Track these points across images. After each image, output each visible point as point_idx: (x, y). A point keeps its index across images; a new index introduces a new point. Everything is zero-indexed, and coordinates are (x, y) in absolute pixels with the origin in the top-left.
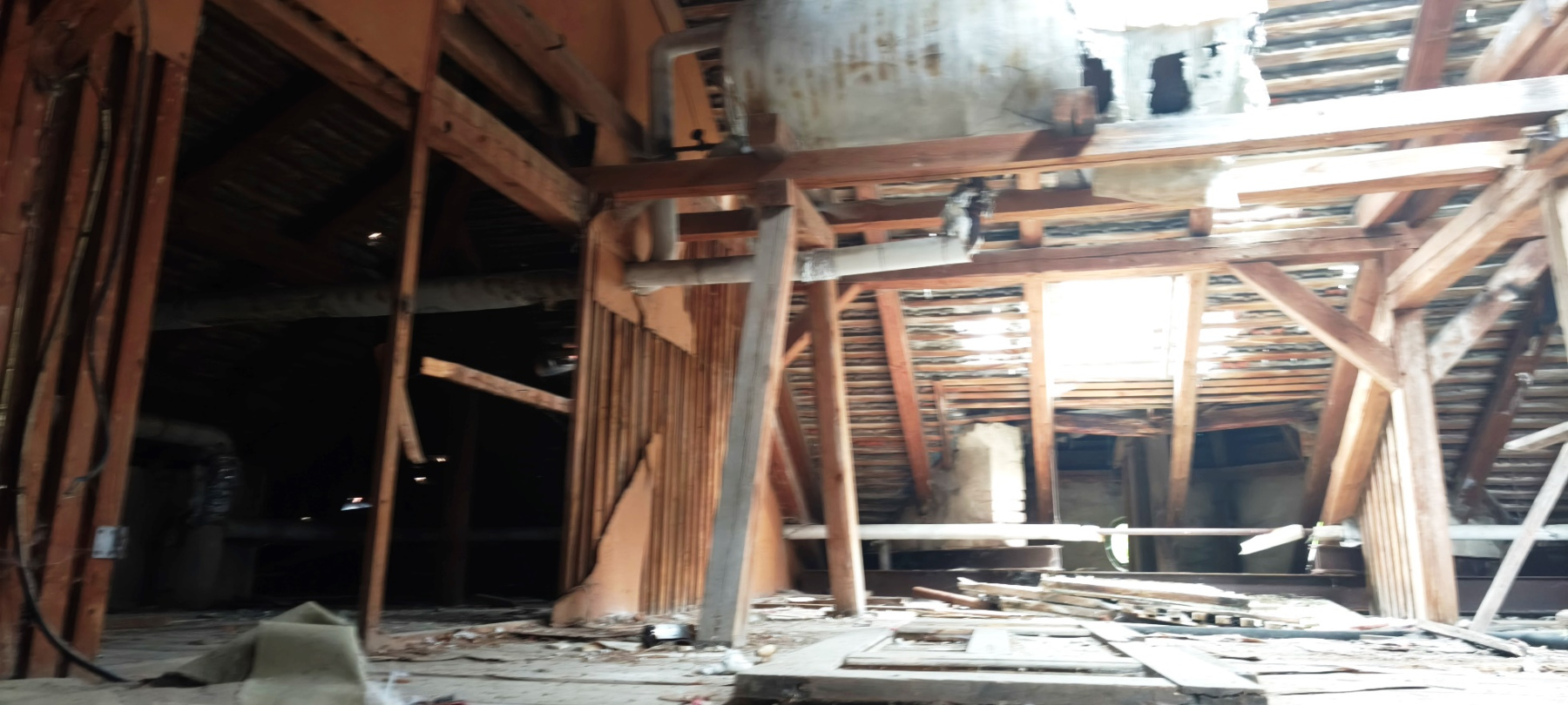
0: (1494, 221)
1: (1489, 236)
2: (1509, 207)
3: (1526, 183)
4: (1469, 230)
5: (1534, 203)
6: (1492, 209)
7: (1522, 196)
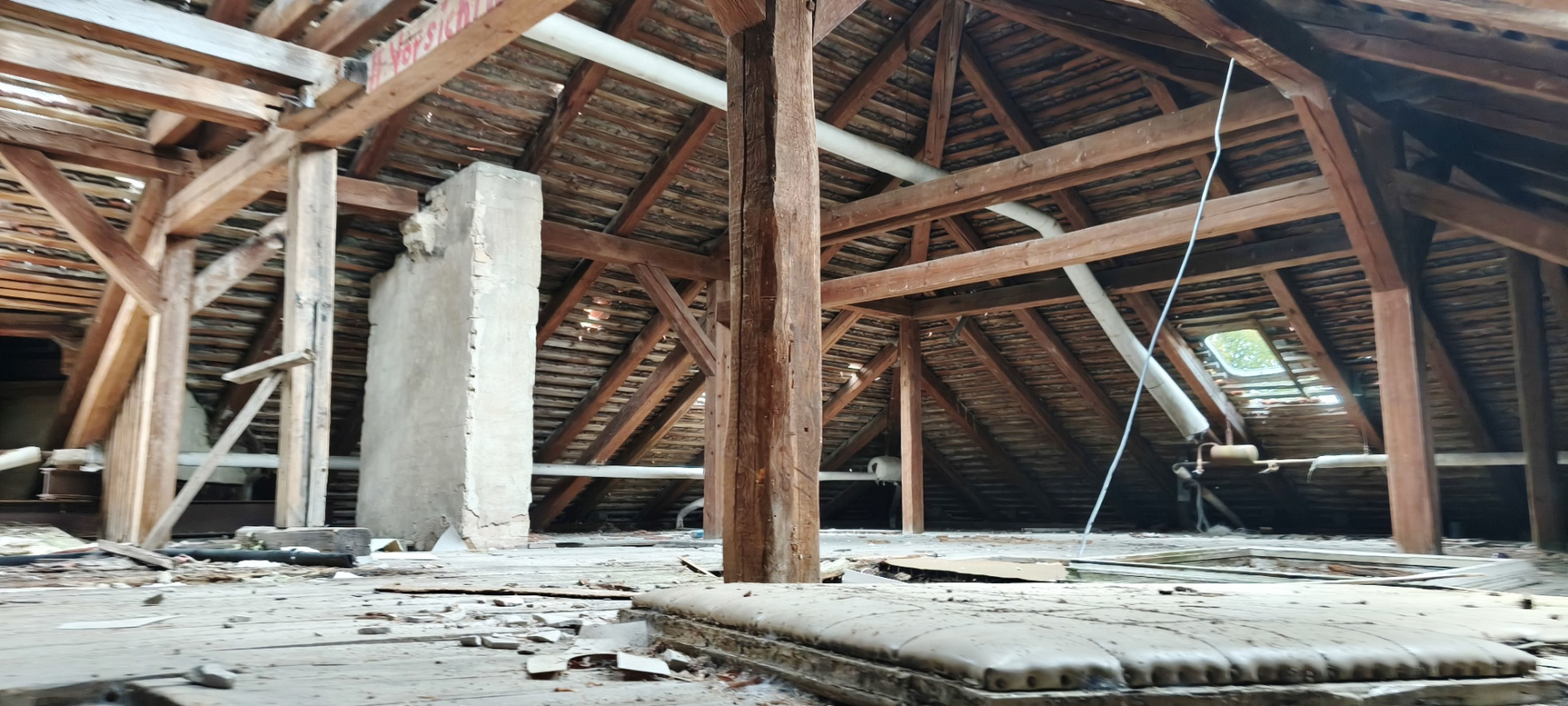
0: (255, 168)
1: (249, 182)
2: (269, 157)
3: (281, 140)
4: (236, 171)
5: (284, 161)
6: (255, 157)
7: (279, 150)
